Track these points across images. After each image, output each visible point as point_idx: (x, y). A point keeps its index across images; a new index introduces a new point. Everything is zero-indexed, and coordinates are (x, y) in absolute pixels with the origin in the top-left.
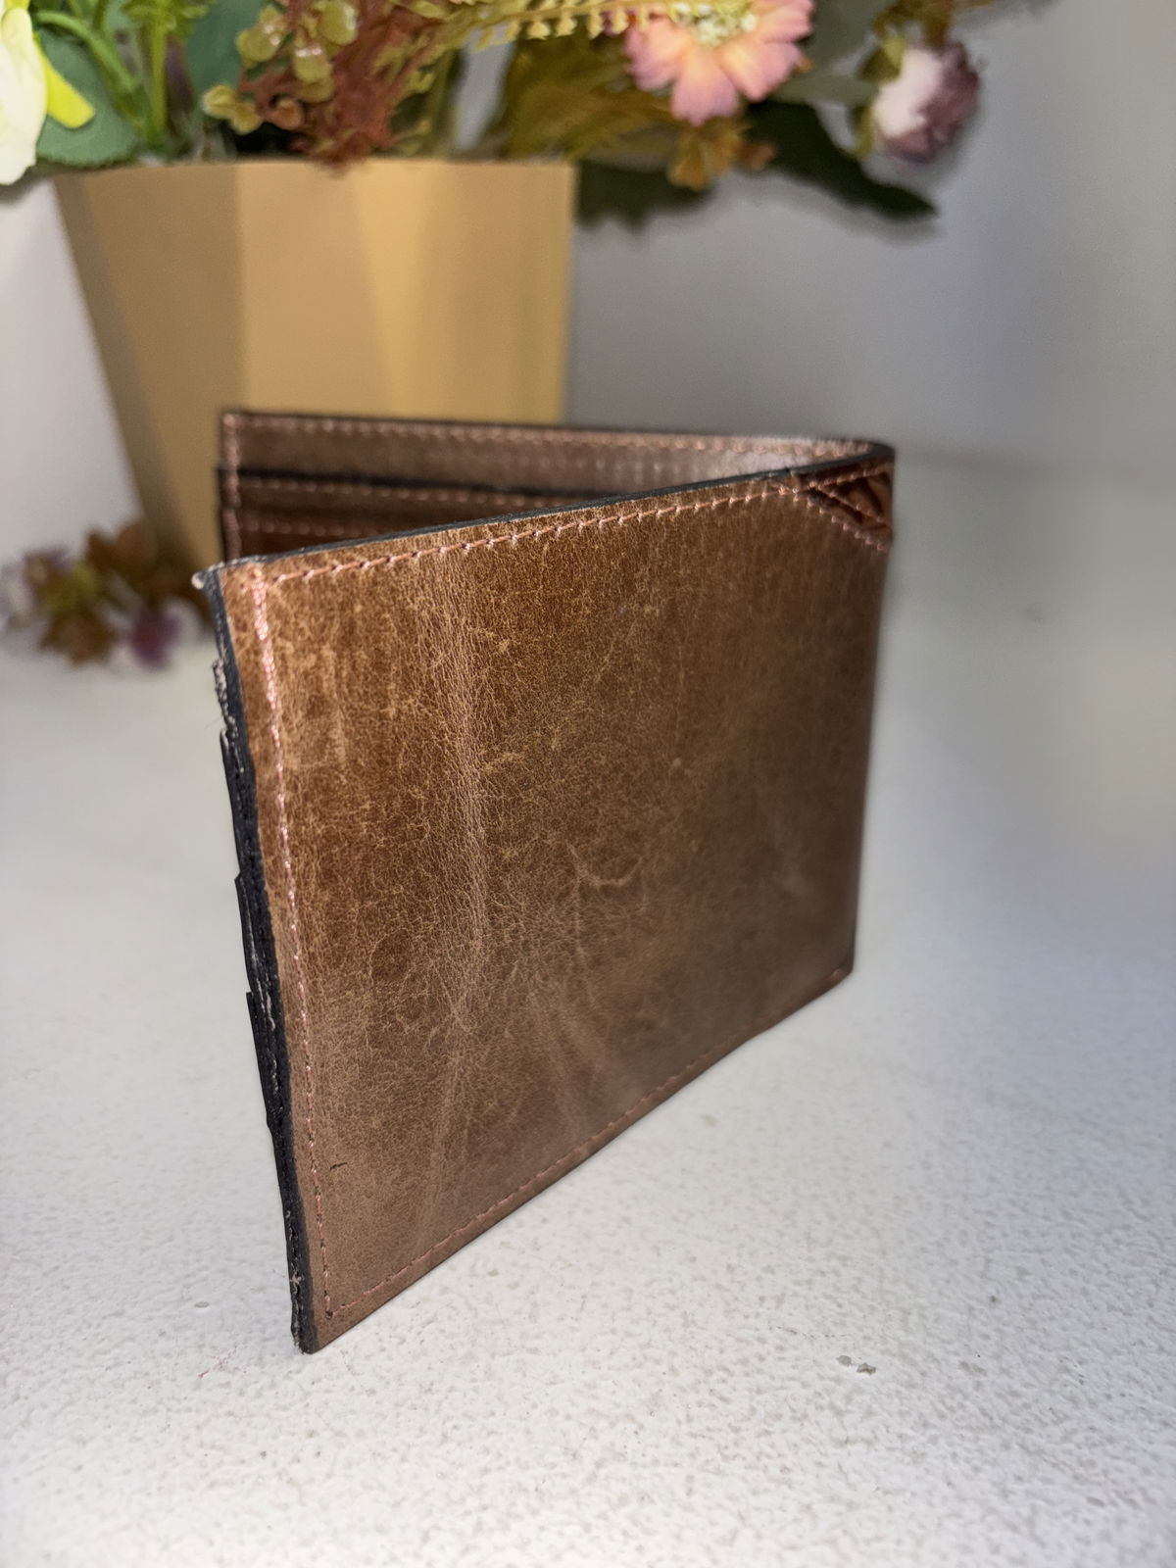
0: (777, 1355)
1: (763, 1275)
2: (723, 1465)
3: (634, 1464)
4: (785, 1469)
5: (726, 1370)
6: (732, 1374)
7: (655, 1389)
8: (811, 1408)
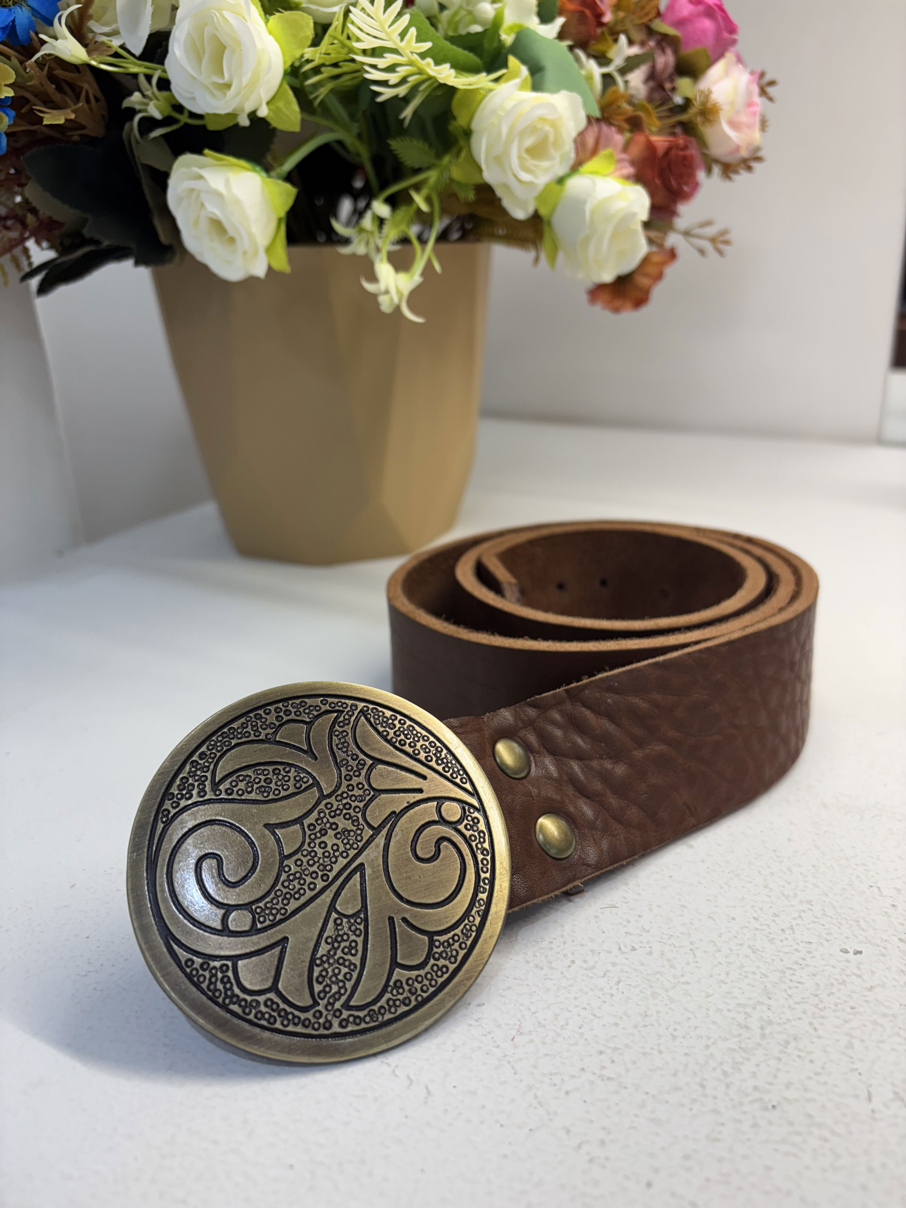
0: (810, 955)
1: (774, 918)
2: (822, 1013)
3: (779, 1024)
4: (852, 1008)
5: (791, 969)
6: (795, 970)
7: (763, 987)
8: (845, 978)
